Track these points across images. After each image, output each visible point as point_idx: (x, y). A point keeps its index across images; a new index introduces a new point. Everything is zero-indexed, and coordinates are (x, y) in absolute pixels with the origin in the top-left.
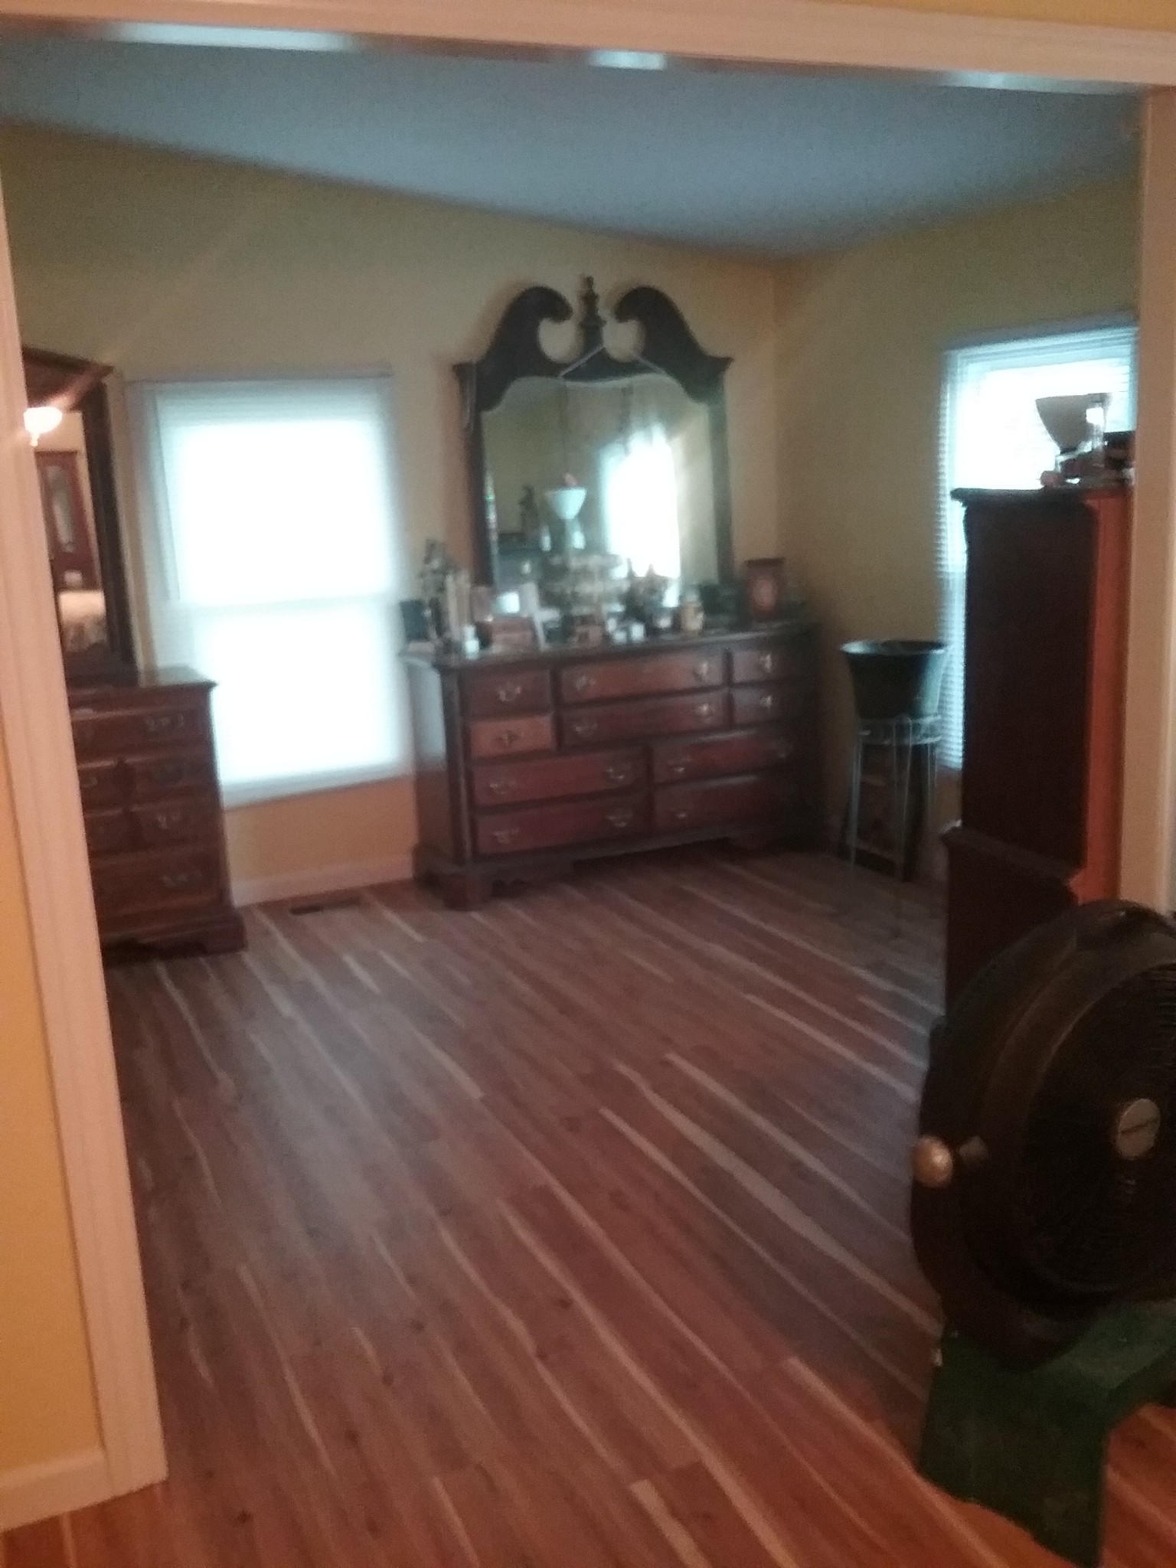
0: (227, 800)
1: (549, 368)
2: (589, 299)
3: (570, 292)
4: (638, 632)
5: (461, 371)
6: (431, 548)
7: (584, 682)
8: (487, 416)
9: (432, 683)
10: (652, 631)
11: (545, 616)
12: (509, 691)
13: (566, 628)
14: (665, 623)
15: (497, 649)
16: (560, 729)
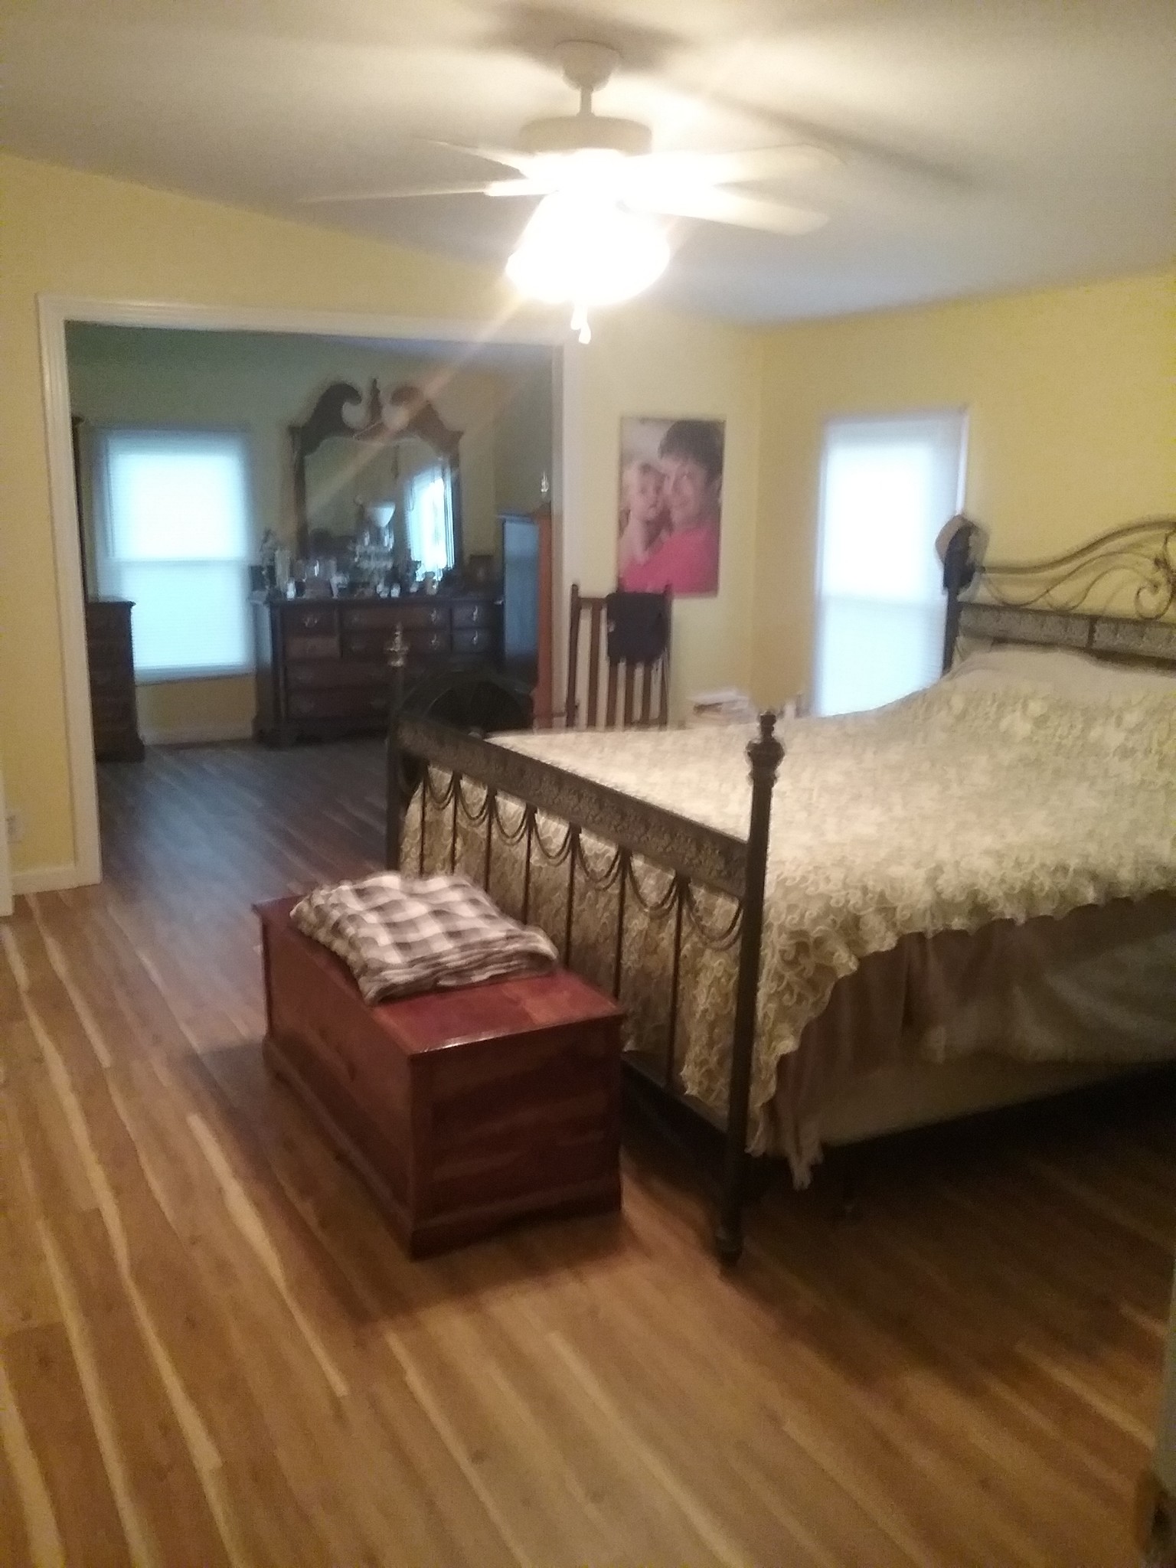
0: (138, 678)
1: (348, 430)
2: (375, 391)
3: (362, 385)
4: (396, 592)
5: (293, 430)
6: (268, 534)
7: (356, 618)
8: (308, 458)
9: (266, 613)
10: (404, 590)
11: (337, 580)
12: (309, 620)
13: (352, 586)
14: (414, 589)
15: (307, 596)
16: (343, 644)
